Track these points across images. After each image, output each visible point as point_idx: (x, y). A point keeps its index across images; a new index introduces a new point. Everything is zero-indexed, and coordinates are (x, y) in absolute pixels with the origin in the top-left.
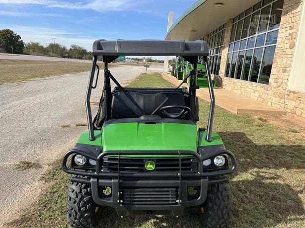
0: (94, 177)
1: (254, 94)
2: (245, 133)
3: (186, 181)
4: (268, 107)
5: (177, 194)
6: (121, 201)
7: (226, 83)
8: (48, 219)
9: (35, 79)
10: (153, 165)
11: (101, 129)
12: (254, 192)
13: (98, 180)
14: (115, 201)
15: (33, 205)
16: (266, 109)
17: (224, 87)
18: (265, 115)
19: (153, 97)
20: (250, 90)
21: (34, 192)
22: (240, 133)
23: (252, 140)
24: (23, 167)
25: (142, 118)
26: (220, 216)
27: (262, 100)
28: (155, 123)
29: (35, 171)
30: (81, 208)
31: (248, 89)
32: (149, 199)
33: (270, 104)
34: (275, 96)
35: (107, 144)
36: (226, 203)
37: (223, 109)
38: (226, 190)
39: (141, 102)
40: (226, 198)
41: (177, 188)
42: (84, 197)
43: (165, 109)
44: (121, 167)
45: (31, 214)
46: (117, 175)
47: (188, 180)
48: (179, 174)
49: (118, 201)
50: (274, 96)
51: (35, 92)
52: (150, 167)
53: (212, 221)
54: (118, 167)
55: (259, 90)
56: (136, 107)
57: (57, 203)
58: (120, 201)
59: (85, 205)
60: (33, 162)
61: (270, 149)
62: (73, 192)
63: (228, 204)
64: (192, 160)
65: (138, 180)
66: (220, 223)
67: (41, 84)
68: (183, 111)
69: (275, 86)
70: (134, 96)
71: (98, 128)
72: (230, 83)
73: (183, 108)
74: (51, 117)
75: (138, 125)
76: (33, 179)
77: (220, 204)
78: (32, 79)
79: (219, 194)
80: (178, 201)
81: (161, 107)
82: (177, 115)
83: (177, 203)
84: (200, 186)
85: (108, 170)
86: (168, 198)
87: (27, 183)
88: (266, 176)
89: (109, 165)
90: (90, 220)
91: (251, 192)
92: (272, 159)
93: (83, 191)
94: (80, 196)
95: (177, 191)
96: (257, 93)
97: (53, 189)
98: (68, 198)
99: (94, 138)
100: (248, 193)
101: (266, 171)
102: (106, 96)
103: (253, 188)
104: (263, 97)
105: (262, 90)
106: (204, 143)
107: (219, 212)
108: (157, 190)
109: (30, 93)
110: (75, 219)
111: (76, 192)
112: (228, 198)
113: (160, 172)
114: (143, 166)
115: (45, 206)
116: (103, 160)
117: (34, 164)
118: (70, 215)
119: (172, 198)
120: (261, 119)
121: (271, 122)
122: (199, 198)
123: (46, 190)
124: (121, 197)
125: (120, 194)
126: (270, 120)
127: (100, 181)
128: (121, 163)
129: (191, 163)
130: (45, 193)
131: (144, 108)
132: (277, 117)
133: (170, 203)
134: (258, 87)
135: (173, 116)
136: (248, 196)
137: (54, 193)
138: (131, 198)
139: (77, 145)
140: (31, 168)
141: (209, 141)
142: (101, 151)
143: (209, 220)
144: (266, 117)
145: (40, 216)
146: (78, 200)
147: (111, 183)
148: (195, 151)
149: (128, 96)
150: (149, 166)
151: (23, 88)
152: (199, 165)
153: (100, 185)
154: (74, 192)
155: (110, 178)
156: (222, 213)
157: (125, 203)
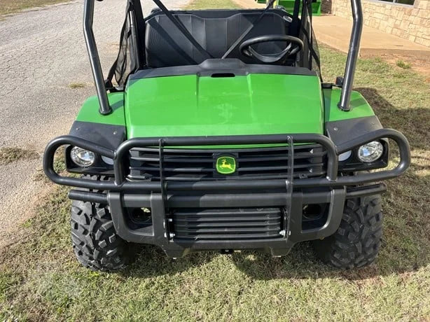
0: (113, 190)
1: (386, 23)
2: (377, 89)
3: (302, 195)
4: (410, 43)
5: (282, 220)
6: (171, 235)
7: (338, 6)
8: (49, 252)
9: (29, 9)
10: (232, 164)
11: (124, 91)
12: (403, 193)
13: (122, 196)
14: (159, 233)
15: (23, 226)
16: (406, 47)
17: (334, 13)
18: (407, 58)
19: (224, 23)
20: (380, 16)
21: (26, 201)
22: (368, 89)
23: (389, 100)
24: (7, 158)
25: (206, 64)
26: (360, 251)
27: (399, 33)
28: (232, 75)
29: (28, 164)
30: (98, 241)
31: (376, 15)
32: (226, 230)
33: (412, 38)
34: (424, 26)
35: (134, 123)
36: (373, 229)
37: (334, 49)
38: (374, 205)
39: (201, 35)
40: (374, 219)
41: (282, 207)
42: (102, 223)
43: (250, 44)
44: (166, 169)
45: (19, 243)
46: (158, 185)
47: (304, 192)
48: (287, 182)
49: (165, 236)
50: (421, 24)
51: (27, 31)
52: (226, 167)
53: (341, 257)
54: (160, 169)
55: (395, 15)
56: (191, 44)
57: (64, 221)
58: (168, 236)
59: (104, 236)
60: (24, 148)
61: (422, 115)
62: (79, 214)
63: (376, 231)
64: (312, 152)
65: (202, 195)
66: (357, 262)
67: (38, 16)
68: (289, 47)
69: (425, 7)
70: (188, 24)
71: (118, 89)
72: (345, 4)
73: (288, 42)
74: (54, 70)
75: (198, 80)
76: (24, 179)
77: (361, 230)
78: (24, 10)
79: (361, 213)
80: (283, 233)
81: (242, 41)
82: (276, 56)
83: (281, 236)
84: (329, 204)
85: (141, 175)
86: (264, 227)
87: (13, 186)
88: (419, 164)
89: (143, 166)
90: (118, 260)
91: (398, 193)
92: (426, 134)
93: (98, 212)
94: (93, 222)
95: (282, 215)
96: (391, 21)
97: (57, 195)
98: (73, 224)
99: (108, 110)
100: (392, 196)
101: (419, 155)
102: (134, 24)
103: (400, 187)
104: (401, 27)
105: (401, 15)
106: (336, 115)
107: (359, 246)
108: (242, 212)
109: (21, 32)
110: (91, 259)
111: (85, 215)
112: (378, 219)
113: (245, 177)
114: (211, 165)
115: (44, 227)
116: (129, 155)
117: (25, 152)
118: (80, 253)
119: (271, 226)
120: (400, 65)
121: (417, 69)
122: (326, 226)
123: (46, 198)
124: (170, 228)
125: (167, 222)
126: (416, 66)
127: (126, 197)
128: (165, 160)
129: (312, 157)
130: (44, 204)
131: (207, 47)
132: (425, 61)
133: (268, 235)
134: (394, 11)
135: (267, 59)
136: (392, 201)
137: (60, 203)
138: (190, 228)
139: (77, 124)
140: (21, 159)
141: (345, 109)
142: (125, 138)
143: (335, 256)
144: (407, 61)
145: (35, 245)
146: (90, 228)
147: (148, 202)
148: (320, 131)
149: (176, 23)
150: (224, 166)
151: (10, 25)
152: (331, 163)
153: (127, 205)
154: (82, 214)
155: (147, 192)
156: (363, 246)
157: (178, 237)
